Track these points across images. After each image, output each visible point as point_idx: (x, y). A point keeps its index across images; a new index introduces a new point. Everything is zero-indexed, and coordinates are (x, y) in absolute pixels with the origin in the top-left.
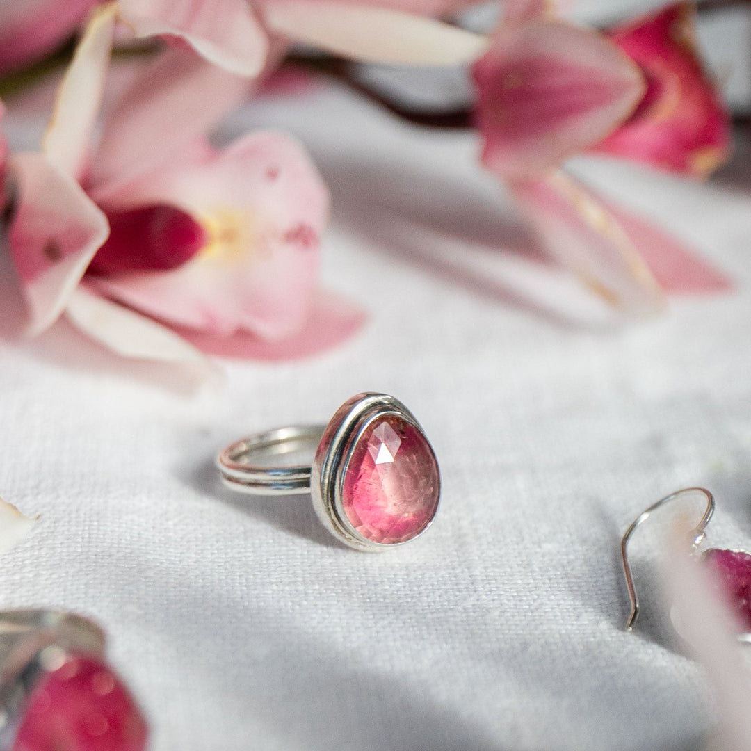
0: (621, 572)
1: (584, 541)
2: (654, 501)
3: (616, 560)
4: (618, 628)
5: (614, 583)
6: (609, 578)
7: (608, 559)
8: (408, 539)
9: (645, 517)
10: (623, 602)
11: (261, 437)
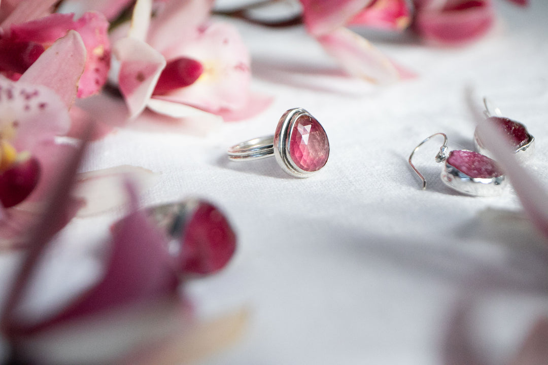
0: (413, 171)
1: (392, 164)
2: (420, 142)
3: (408, 167)
4: (419, 190)
5: (411, 175)
6: (408, 175)
7: (405, 168)
8: (319, 169)
9: (417, 149)
10: (417, 181)
11: (244, 143)
